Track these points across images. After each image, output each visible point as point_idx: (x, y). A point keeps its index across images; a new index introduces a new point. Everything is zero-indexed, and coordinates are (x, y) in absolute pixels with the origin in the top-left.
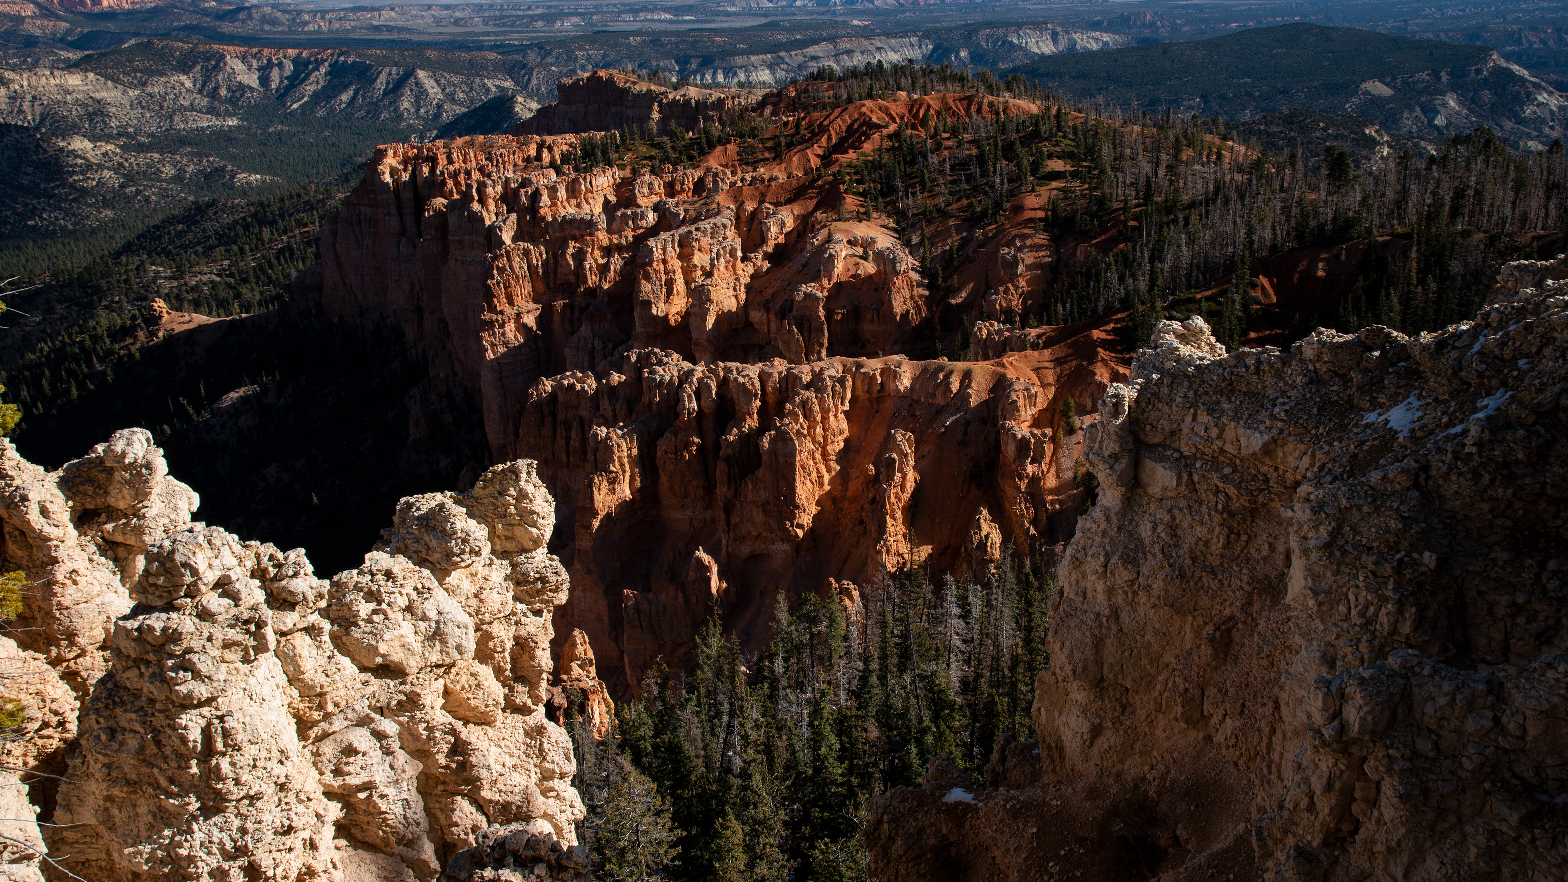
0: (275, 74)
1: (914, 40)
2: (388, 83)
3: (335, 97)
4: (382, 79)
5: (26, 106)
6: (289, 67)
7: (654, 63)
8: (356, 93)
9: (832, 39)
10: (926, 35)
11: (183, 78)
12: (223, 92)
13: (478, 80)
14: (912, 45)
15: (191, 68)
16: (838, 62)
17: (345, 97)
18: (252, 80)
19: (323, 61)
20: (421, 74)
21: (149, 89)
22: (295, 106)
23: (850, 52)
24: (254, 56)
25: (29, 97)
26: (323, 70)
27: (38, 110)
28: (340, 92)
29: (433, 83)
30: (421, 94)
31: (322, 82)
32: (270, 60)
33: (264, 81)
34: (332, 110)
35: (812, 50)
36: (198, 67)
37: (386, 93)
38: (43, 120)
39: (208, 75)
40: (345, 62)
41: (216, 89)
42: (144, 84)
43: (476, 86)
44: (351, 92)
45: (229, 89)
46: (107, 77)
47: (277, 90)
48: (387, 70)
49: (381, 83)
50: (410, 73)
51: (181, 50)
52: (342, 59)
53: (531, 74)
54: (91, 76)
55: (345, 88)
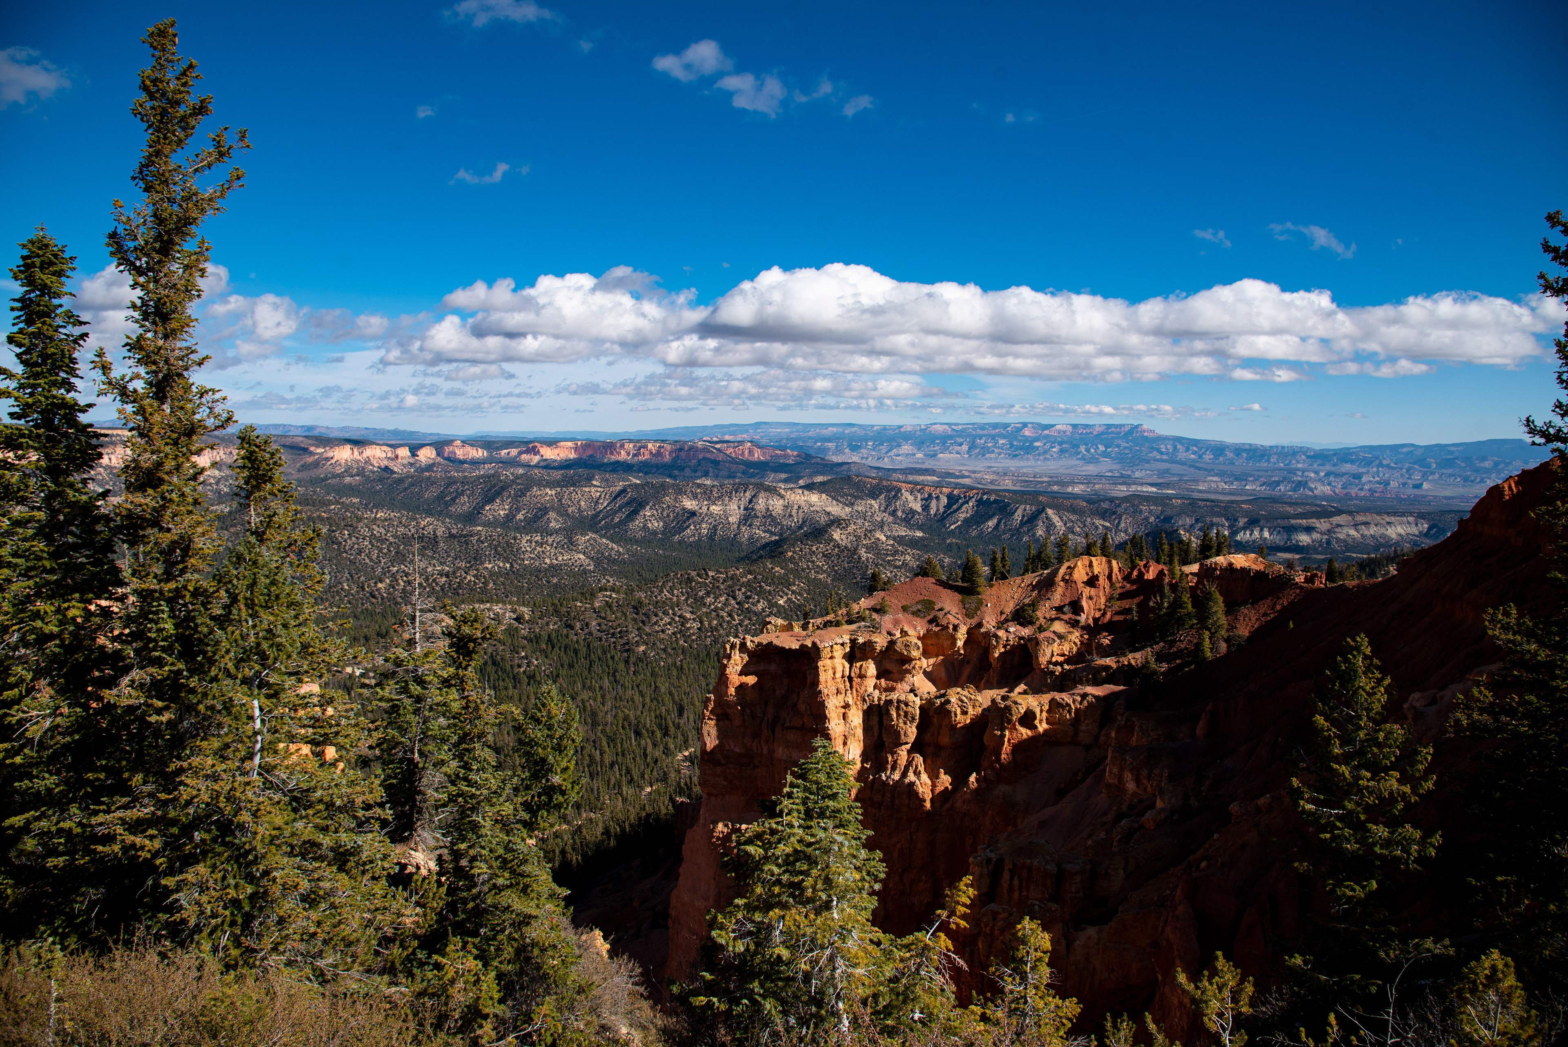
0: (934, 504)
1: (1411, 519)
2: (1023, 516)
3: (984, 523)
4: (1019, 512)
5: (794, 512)
6: (944, 500)
7: (1208, 519)
8: (999, 522)
9: (1350, 513)
10: (1421, 516)
11: (873, 502)
12: (899, 514)
13: (1089, 520)
14: (1409, 523)
15: (878, 496)
16: (1357, 530)
17: (991, 523)
18: (917, 507)
19: (970, 498)
20: (1050, 512)
21: (855, 508)
22: (953, 527)
23: (1366, 524)
24: (919, 491)
25: (796, 507)
26: (971, 504)
27: (801, 515)
28: (987, 520)
29: (1057, 519)
30: (1050, 526)
31: (970, 512)
32: (930, 495)
33: (926, 508)
34: (982, 532)
35: (1336, 520)
36: (883, 496)
37: (1022, 523)
38: (804, 522)
39: (889, 501)
40: (988, 499)
41: (895, 511)
42: (853, 504)
43: (1087, 523)
44: (995, 521)
45: (903, 512)
46: (833, 498)
47: (935, 515)
48: (1023, 507)
49: (1018, 516)
50: (1043, 510)
51: (871, 484)
52: (985, 497)
53: (1120, 518)
54: (824, 496)
55: (991, 517)
